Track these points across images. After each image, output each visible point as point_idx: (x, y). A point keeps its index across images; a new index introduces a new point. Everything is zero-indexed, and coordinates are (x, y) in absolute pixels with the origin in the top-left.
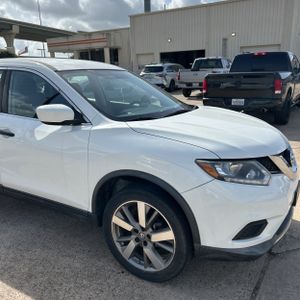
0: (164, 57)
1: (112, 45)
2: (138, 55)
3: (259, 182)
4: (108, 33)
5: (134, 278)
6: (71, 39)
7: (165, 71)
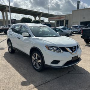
0: (82, 23)
1: (67, 19)
2: (73, 22)
3: (59, 52)
4: (65, 16)
5: (35, 70)
6: (55, 17)
7: (78, 27)
